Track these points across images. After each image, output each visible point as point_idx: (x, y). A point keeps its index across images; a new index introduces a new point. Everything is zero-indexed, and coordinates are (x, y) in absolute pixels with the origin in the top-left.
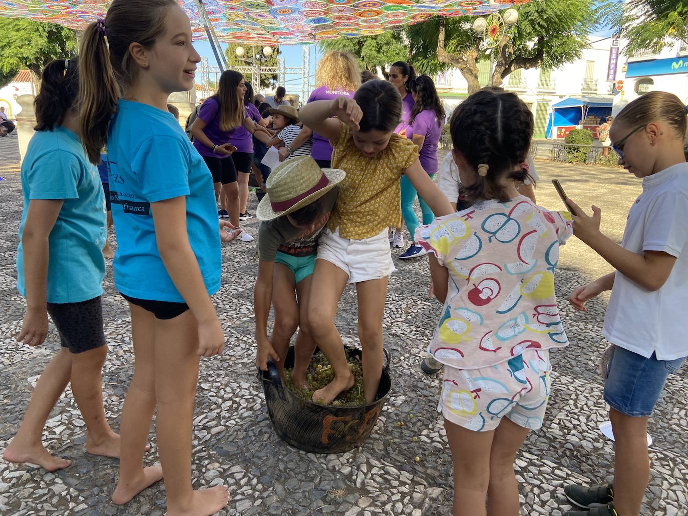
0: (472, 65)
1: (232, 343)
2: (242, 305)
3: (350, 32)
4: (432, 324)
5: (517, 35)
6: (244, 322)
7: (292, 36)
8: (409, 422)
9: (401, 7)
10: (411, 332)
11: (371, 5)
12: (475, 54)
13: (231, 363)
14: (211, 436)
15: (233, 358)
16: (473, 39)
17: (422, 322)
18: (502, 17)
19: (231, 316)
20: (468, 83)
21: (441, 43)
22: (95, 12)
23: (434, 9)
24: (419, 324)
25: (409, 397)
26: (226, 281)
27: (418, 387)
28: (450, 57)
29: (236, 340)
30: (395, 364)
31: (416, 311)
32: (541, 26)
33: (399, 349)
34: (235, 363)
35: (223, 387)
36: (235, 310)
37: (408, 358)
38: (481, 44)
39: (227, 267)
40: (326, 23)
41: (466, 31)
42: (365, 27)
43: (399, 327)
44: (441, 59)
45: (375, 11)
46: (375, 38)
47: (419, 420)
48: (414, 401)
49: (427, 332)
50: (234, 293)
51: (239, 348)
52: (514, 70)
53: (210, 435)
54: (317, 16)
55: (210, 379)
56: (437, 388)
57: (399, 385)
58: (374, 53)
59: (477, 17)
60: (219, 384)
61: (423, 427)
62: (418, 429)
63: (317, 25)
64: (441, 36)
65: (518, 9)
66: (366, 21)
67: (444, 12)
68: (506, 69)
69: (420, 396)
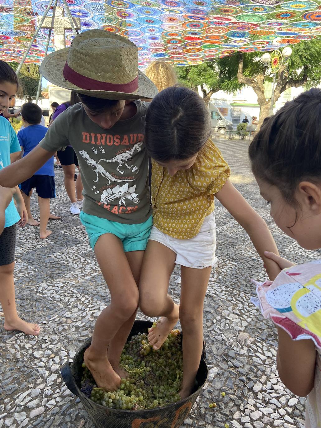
0: (260, 85)
1: (72, 304)
2: (88, 264)
3: (181, 63)
4: (239, 284)
5: (290, 64)
6: (87, 280)
7: (143, 66)
8: (221, 401)
9: (215, 45)
10: (221, 292)
11: (194, 44)
12: (263, 78)
13: (66, 327)
14: (29, 421)
15: (69, 321)
16: (262, 68)
17: (230, 281)
18: (281, 52)
19: (77, 275)
20: (258, 96)
21: (240, 70)
22: (16, 49)
23: (236, 47)
24: (228, 284)
25: (221, 369)
26: (79, 241)
27: (229, 356)
28: (246, 79)
29: (75, 300)
30: (208, 328)
31: (225, 271)
32: (307, 59)
33: (212, 311)
34: (69, 327)
35: (52, 356)
36: (81, 268)
37: (220, 321)
38: (267, 71)
39: (82, 229)
40: (165, 57)
41: (257, 63)
42: (190, 59)
43: (212, 287)
44: (240, 80)
45: (197, 49)
46: (196, 67)
47: (231, 399)
48: (227, 374)
49: (235, 292)
50: (83, 252)
51: (76, 310)
52: (288, 88)
53: (28, 419)
54: (159, 52)
55: (44, 345)
56: (246, 356)
57: (212, 354)
58: (196, 77)
59: (265, 53)
60: (49, 352)
61: (235, 408)
62: (230, 411)
63: (159, 58)
64: (241, 66)
65: (292, 48)
66: (191, 56)
67: (243, 49)
68: (283, 87)
69: (231, 367)
